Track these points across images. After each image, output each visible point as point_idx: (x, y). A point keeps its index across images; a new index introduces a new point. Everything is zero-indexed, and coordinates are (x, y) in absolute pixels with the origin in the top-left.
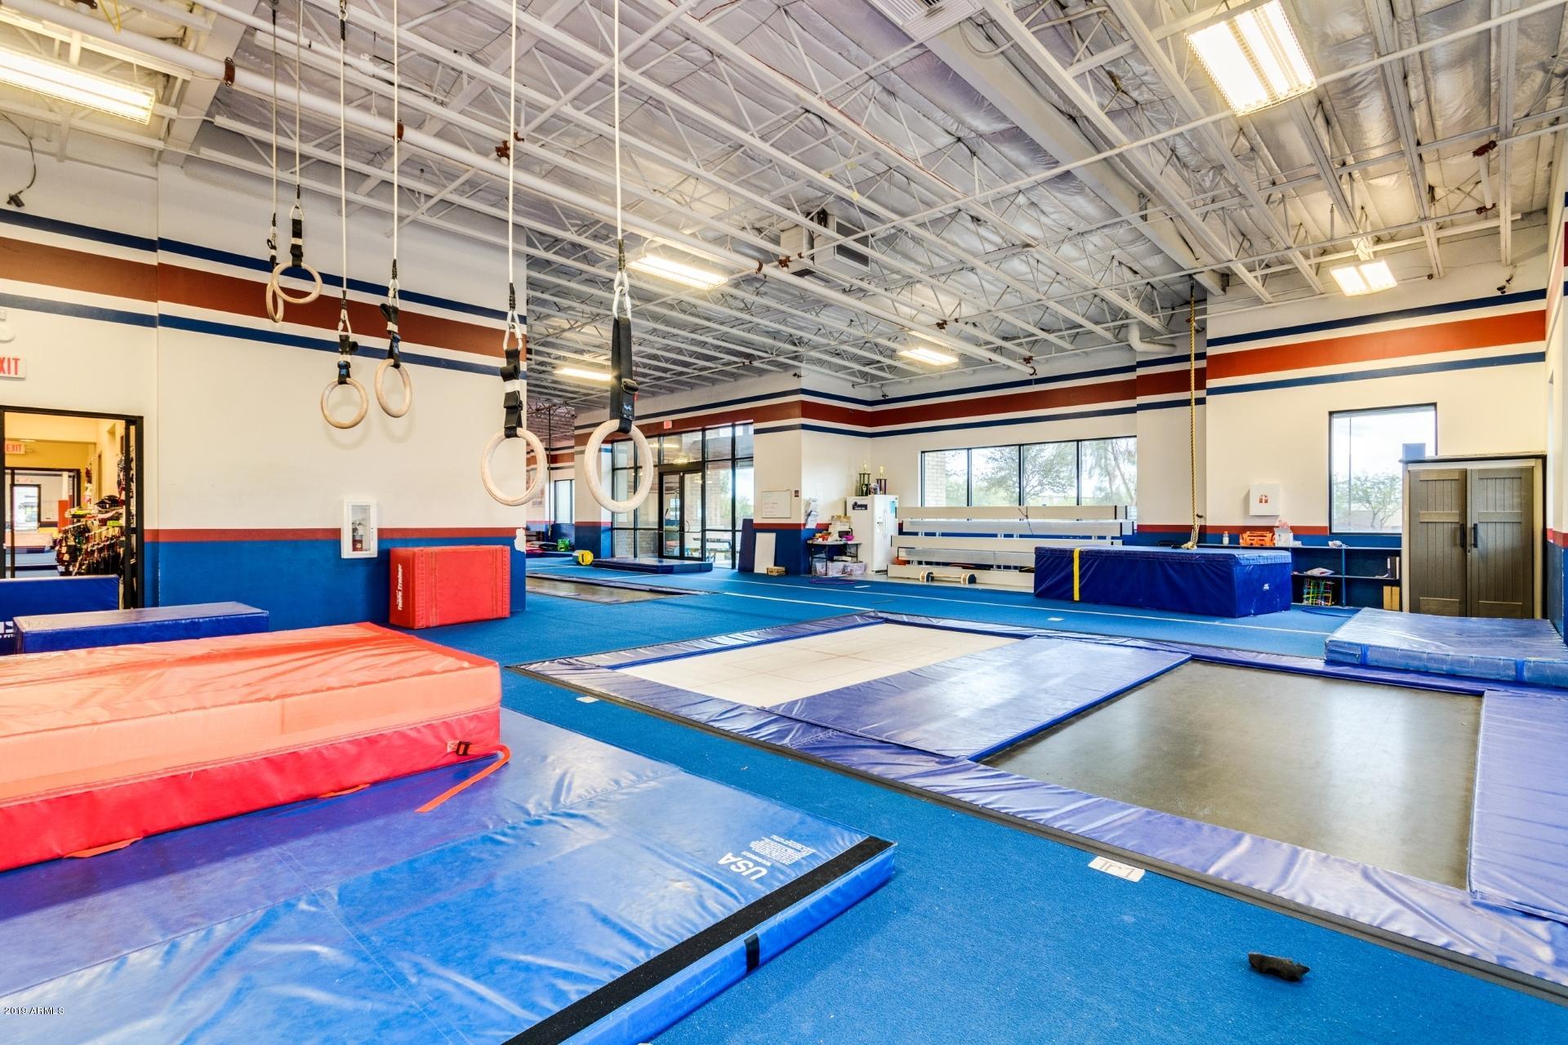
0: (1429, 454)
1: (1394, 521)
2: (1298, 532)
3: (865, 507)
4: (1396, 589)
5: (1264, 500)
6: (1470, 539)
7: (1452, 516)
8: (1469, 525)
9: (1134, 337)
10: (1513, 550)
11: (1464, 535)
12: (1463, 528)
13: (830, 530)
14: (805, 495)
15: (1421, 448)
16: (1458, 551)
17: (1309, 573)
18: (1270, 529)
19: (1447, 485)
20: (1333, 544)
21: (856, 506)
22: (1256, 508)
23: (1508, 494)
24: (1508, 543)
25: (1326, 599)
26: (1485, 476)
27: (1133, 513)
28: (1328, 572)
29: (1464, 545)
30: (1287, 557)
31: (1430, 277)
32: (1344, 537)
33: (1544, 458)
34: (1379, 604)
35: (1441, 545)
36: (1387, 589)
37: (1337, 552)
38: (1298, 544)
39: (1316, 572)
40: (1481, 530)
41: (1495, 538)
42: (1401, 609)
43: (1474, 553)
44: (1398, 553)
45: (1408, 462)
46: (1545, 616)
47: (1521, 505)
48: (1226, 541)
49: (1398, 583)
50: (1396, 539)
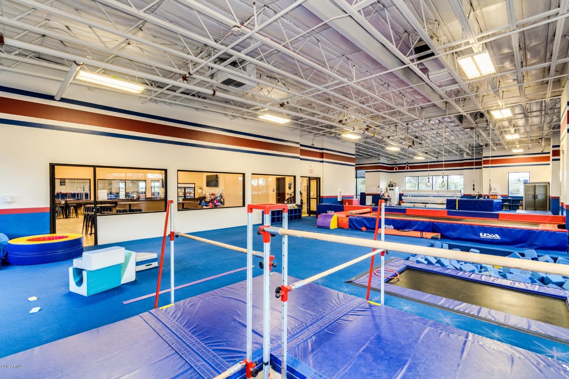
0: (529, 182)
1: (521, 194)
2: (502, 196)
3: (393, 190)
4: (522, 207)
5: (495, 190)
6: (536, 197)
7: (533, 193)
8: (536, 195)
9: (465, 155)
10: (544, 199)
11: (535, 197)
12: (535, 195)
13: (385, 195)
14: (381, 187)
15: (527, 181)
16: (534, 199)
17: (504, 204)
18: (496, 195)
19: (532, 188)
20: (509, 198)
21: (390, 189)
22: (493, 191)
23: (543, 189)
24: (543, 198)
25: (508, 209)
26: (539, 186)
27: (462, 192)
28: (508, 204)
29: (535, 198)
30: (501, 201)
31: (529, 148)
32: (511, 197)
33: (549, 183)
34: (519, 209)
35: (531, 198)
36: (520, 207)
37: (510, 200)
38: (502, 198)
39: (506, 204)
40: (538, 196)
41: (540, 197)
42: (523, 209)
43: (537, 200)
44: (522, 200)
45: (524, 183)
46: (549, 210)
47: (545, 191)
48: (486, 198)
49: (522, 206)
50: (522, 197)
